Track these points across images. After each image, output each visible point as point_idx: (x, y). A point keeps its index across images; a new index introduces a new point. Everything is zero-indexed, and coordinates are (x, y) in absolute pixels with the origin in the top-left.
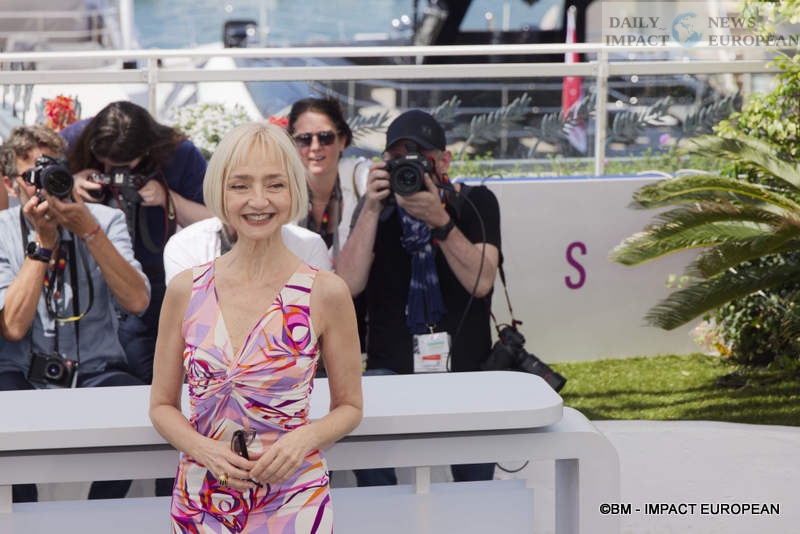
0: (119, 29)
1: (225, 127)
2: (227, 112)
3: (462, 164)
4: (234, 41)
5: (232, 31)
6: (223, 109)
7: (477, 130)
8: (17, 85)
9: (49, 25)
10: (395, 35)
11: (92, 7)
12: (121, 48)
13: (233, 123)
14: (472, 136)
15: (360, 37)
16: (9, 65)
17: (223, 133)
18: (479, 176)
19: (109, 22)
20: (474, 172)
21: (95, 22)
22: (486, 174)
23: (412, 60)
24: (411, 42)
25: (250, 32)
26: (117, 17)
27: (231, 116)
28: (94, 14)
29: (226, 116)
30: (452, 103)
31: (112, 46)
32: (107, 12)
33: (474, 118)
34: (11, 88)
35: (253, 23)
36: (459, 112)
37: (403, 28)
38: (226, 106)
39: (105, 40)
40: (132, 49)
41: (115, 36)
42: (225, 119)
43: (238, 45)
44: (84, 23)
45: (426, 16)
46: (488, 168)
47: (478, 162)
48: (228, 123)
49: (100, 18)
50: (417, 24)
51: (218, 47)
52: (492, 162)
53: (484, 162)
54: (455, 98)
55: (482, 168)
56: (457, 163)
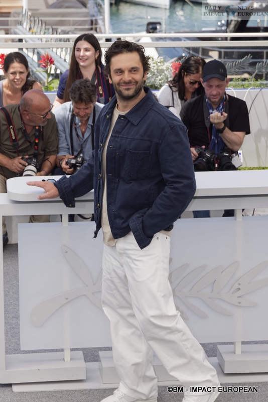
0: (104, 25)
1: (154, 66)
2: (154, 60)
3: (252, 82)
4: (151, 31)
5: (151, 27)
6: (153, 59)
7: (258, 69)
8: (67, 48)
9: (75, 23)
10: (218, 29)
11: (94, 16)
12: (105, 33)
13: (157, 65)
14: (257, 71)
15: (204, 29)
16: (63, 40)
17: (153, 69)
18: (260, 88)
19: (100, 22)
20: (257, 86)
21: (94, 22)
22: (262, 86)
23: (226, 39)
24: (226, 31)
25: (158, 27)
26: (104, 20)
27: (156, 62)
28: (94, 18)
29: (154, 62)
30: (248, 57)
31: (101, 32)
32: (99, 18)
33: (258, 63)
34: (64, 49)
35: (159, 23)
36: (251, 61)
37: (222, 25)
38: (154, 58)
39: (98, 30)
40: (110, 33)
41: (102, 28)
42: (154, 63)
43: (153, 32)
44: (90, 22)
45: (232, 21)
46: (263, 84)
47: (259, 82)
48: (155, 65)
49: (96, 20)
50: (228, 24)
51: (145, 33)
52: (265, 82)
53: (262, 82)
54: (250, 55)
55: (261, 84)
56: (250, 82)
